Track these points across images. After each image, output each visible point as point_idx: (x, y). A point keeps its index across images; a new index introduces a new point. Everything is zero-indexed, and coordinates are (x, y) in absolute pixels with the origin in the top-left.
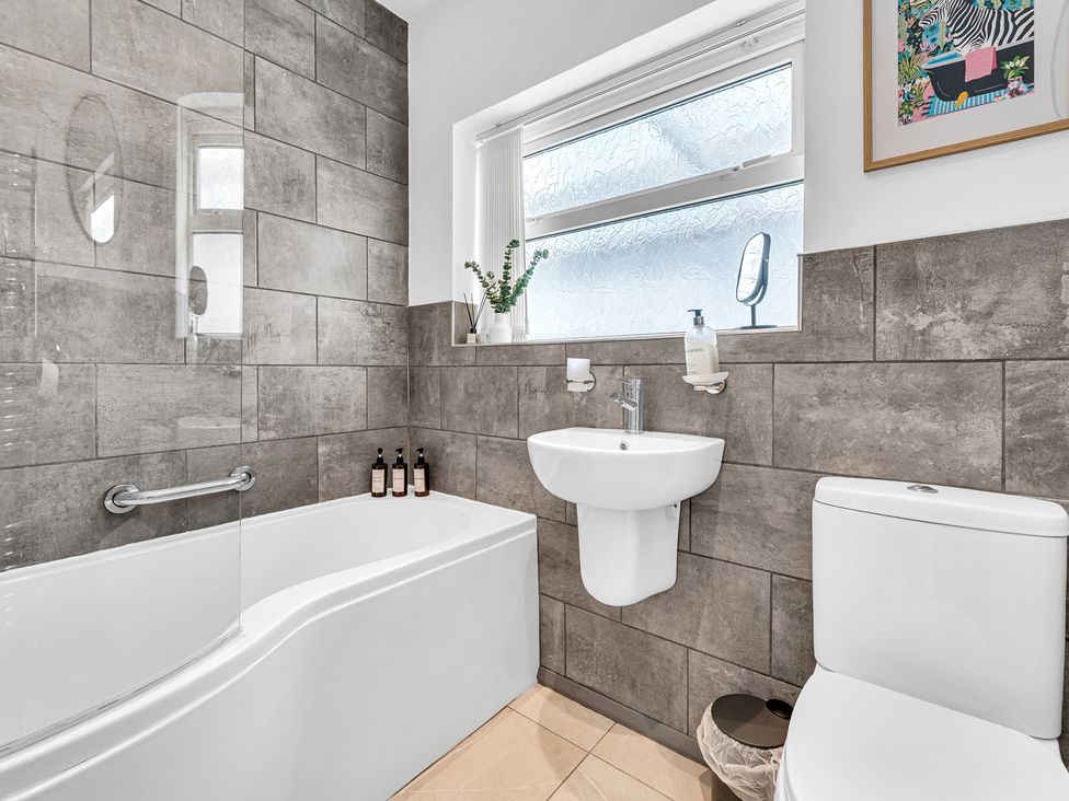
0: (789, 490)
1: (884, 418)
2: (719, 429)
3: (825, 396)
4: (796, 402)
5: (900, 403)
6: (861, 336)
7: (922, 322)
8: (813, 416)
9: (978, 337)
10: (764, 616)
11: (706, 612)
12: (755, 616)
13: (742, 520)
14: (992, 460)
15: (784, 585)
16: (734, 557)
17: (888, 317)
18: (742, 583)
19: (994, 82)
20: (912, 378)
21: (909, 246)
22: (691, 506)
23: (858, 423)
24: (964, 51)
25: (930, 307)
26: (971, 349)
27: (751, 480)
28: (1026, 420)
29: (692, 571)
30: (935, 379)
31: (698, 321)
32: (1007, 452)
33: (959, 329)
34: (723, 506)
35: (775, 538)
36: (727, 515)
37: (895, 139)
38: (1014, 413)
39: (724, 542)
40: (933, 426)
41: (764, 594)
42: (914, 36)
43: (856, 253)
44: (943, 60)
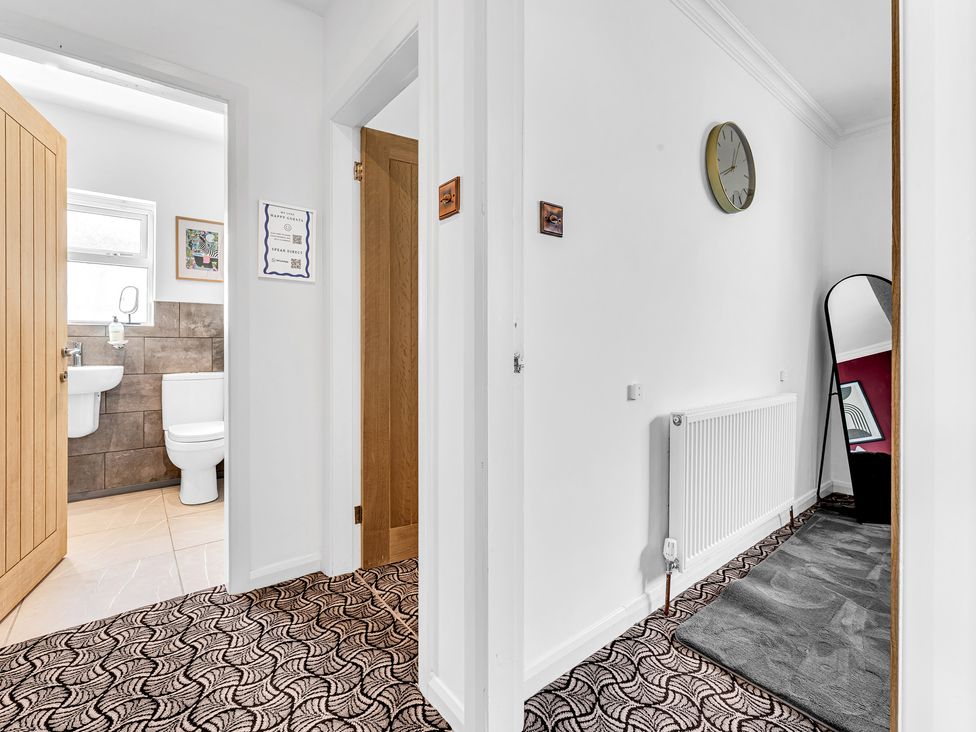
0: (151, 381)
1: (182, 354)
2: (120, 362)
3: (163, 348)
4: (153, 351)
5: (187, 350)
6: (175, 329)
7: (193, 326)
8: (159, 355)
9: (207, 332)
10: (141, 428)
11: (114, 436)
12: (138, 428)
13: (131, 395)
14: (209, 364)
15: (149, 414)
16: (128, 410)
17: (183, 324)
18: (132, 418)
19: (209, 266)
20: (190, 342)
21: (189, 304)
22: (105, 394)
23: (174, 356)
24: (203, 255)
25: (194, 322)
26: (205, 335)
27: (135, 380)
28: (217, 353)
29: (107, 421)
30: (196, 342)
31: (116, 321)
32: (213, 362)
33: (202, 329)
34: (121, 392)
35: (145, 399)
36: (124, 395)
37: (185, 272)
38: (214, 351)
39: (122, 406)
40: (196, 356)
41: (141, 420)
42: (190, 244)
43: (174, 304)
44: (197, 255)
